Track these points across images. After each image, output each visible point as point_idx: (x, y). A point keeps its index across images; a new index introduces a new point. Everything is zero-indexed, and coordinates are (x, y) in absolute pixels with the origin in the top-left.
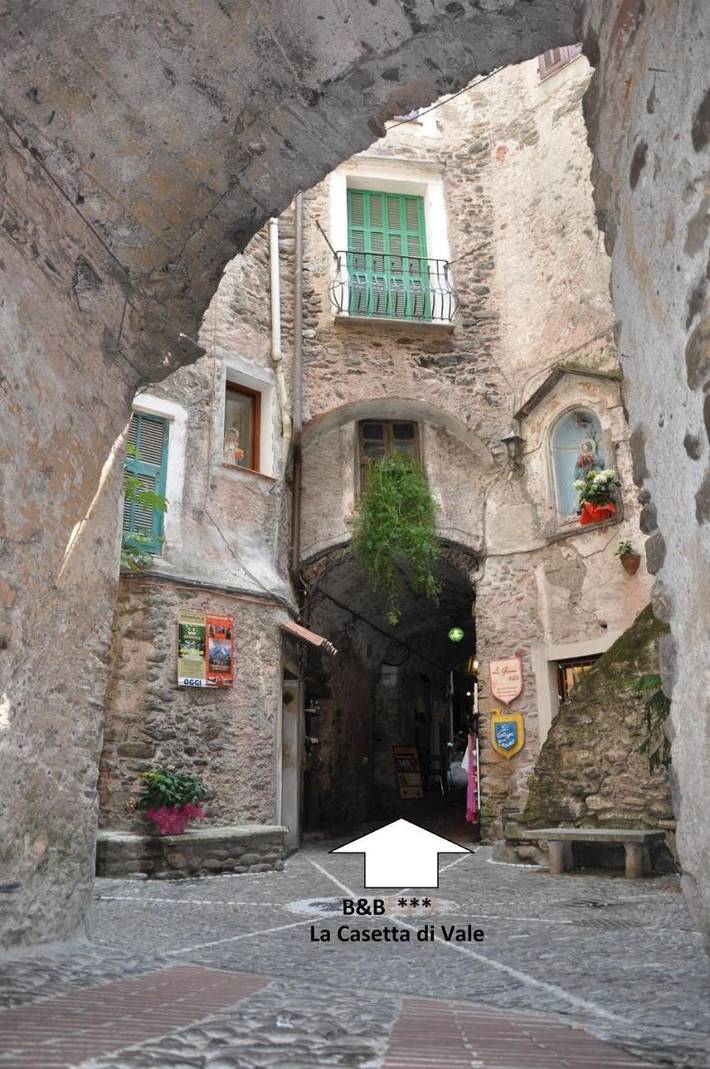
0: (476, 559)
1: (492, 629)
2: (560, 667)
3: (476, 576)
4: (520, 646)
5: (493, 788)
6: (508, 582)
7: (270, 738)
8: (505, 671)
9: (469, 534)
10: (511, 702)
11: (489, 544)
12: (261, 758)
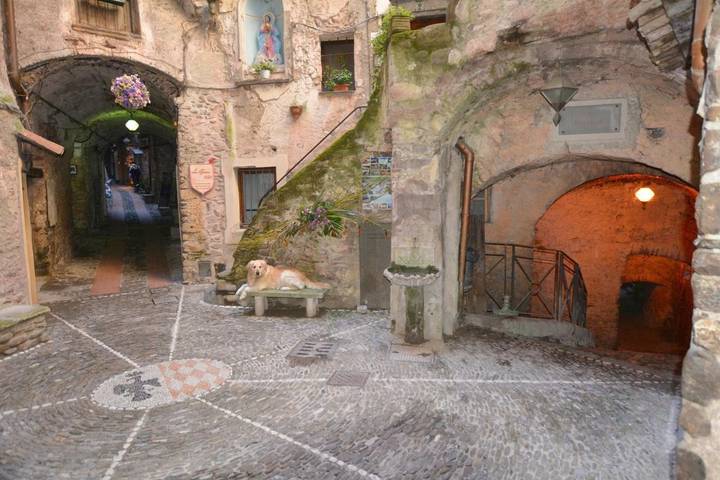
0: (179, 88)
1: (192, 141)
2: (243, 173)
3: (178, 100)
4: (212, 156)
5: (191, 248)
6: (204, 109)
7: (18, 232)
8: (202, 172)
9: (173, 67)
10: (206, 193)
11: (190, 78)
12: (11, 251)
